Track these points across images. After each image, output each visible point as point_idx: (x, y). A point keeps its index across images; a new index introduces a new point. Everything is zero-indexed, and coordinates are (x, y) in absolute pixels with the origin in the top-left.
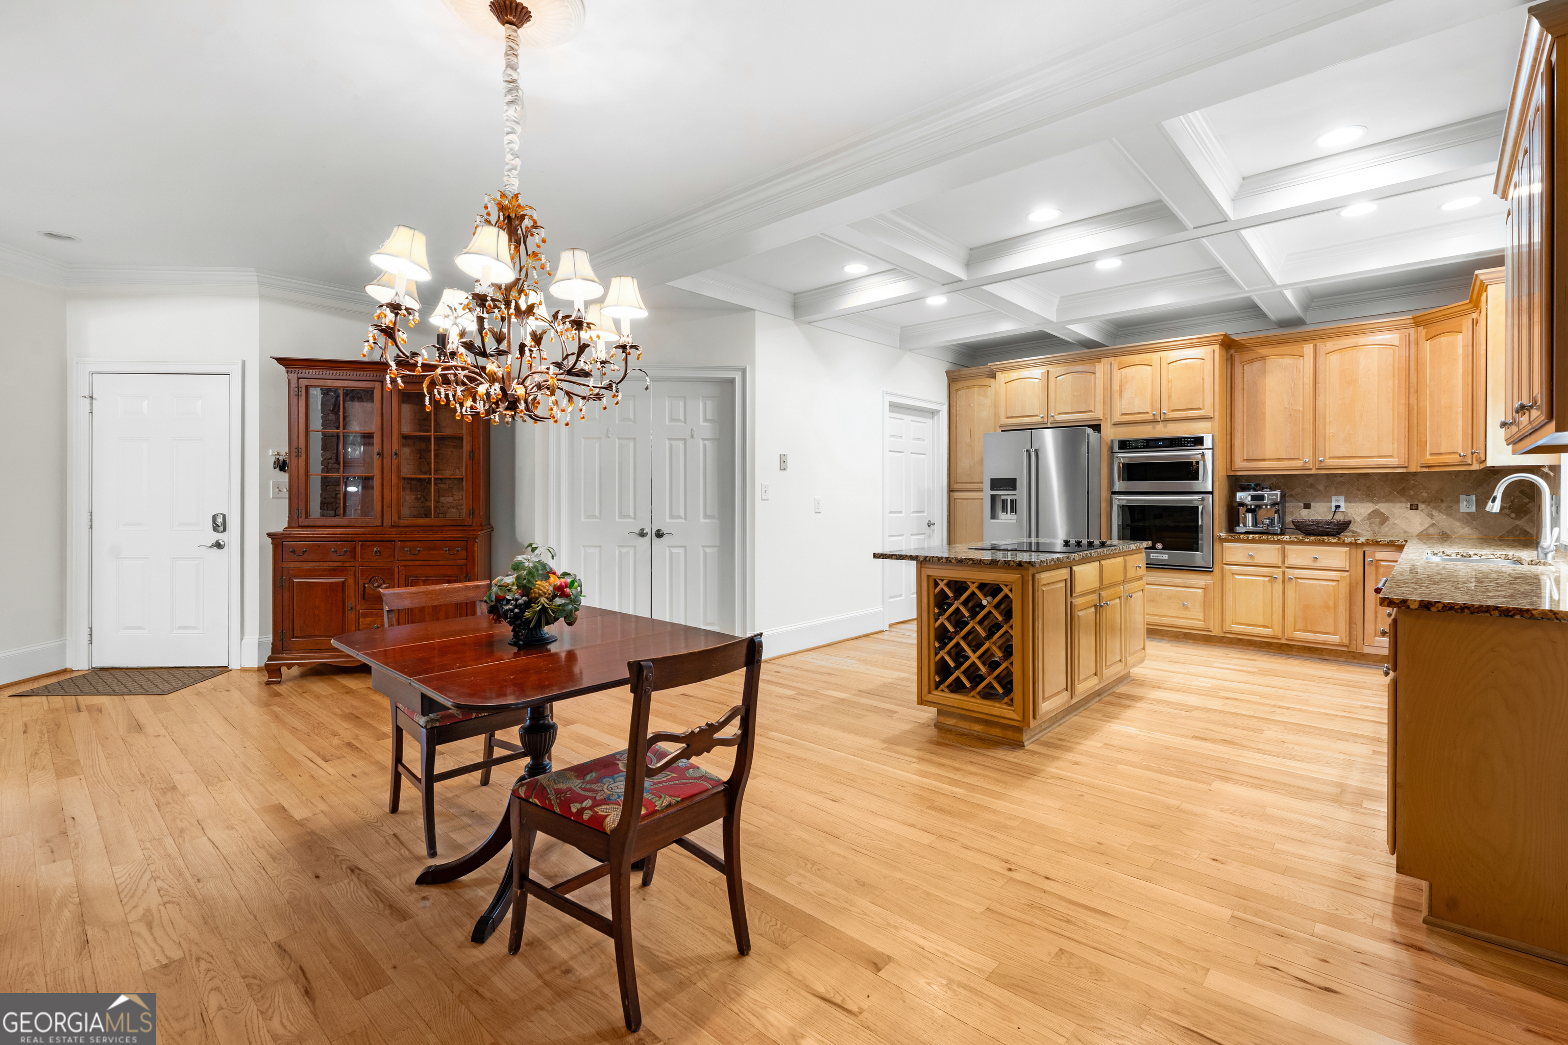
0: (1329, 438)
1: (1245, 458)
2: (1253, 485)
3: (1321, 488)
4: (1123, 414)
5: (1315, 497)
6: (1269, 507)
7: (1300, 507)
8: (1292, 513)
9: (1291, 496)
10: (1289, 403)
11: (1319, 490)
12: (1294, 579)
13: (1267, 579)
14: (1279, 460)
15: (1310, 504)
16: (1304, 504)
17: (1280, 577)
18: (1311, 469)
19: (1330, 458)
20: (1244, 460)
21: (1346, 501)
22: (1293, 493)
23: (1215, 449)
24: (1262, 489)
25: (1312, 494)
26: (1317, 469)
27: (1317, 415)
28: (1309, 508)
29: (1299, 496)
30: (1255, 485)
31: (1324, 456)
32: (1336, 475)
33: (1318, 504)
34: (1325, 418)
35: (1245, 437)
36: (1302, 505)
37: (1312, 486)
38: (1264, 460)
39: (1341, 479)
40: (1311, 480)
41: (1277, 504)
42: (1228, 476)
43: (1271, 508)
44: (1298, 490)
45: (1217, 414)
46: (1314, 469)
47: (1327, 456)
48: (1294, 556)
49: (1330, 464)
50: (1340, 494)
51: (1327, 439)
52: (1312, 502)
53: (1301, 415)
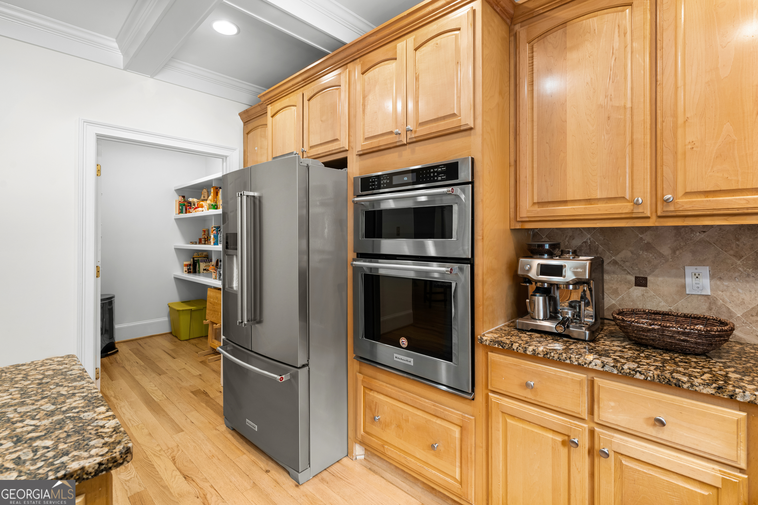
0: (684, 154)
1: (535, 201)
2: (547, 247)
3: (666, 250)
4: (367, 139)
5: (655, 267)
6: (571, 287)
7: (629, 282)
8: (616, 292)
9: (615, 263)
10: (606, 96)
11: (661, 256)
12: (612, 455)
13: (559, 439)
14: (589, 201)
15: (646, 279)
16: (636, 278)
17: (585, 443)
18: (648, 218)
19: (687, 194)
20: (534, 204)
21: (712, 277)
22: (618, 258)
23: (476, 184)
24: (561, 256)
25: (649, 262)
26: (660, 217)
27: (659, 112)
28: (645, 285)
29: (628, 264)
30: (550, 246)
31: (674, 191)
32: (692, 229)
33: (660, 279)
34: (675, 116)
35: (535, 165)
36: (633, 279)
37: (649, 247)
38: (565, 202)
39: (703, 235)
40: (647, 238)
41: (587, 282)
42: (514, 231)
43: (575, 288)
44: (626, 253)
45: (479, 121)
46: (654, 218)
47: (680, 192)
48: (612, 404)
49: (687, 207)
50: (702, 263)
51: (680, 157)
52: (649, 274)
53: (628, 115)
